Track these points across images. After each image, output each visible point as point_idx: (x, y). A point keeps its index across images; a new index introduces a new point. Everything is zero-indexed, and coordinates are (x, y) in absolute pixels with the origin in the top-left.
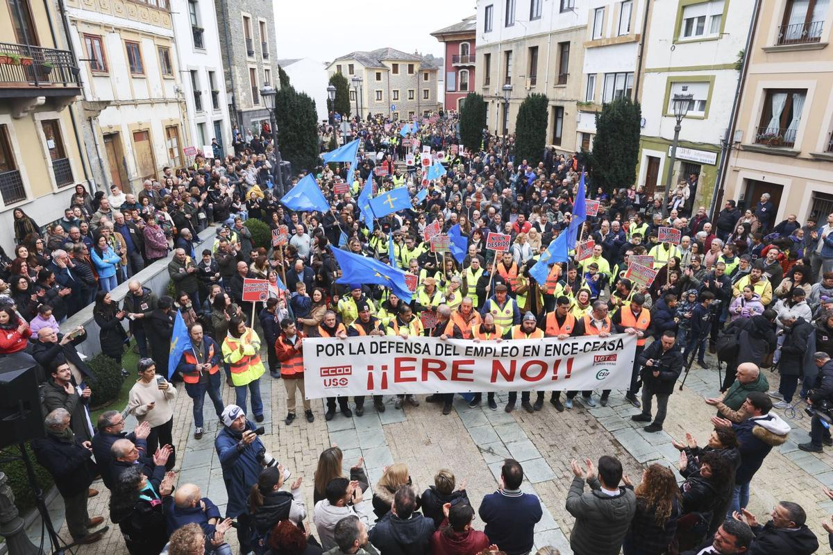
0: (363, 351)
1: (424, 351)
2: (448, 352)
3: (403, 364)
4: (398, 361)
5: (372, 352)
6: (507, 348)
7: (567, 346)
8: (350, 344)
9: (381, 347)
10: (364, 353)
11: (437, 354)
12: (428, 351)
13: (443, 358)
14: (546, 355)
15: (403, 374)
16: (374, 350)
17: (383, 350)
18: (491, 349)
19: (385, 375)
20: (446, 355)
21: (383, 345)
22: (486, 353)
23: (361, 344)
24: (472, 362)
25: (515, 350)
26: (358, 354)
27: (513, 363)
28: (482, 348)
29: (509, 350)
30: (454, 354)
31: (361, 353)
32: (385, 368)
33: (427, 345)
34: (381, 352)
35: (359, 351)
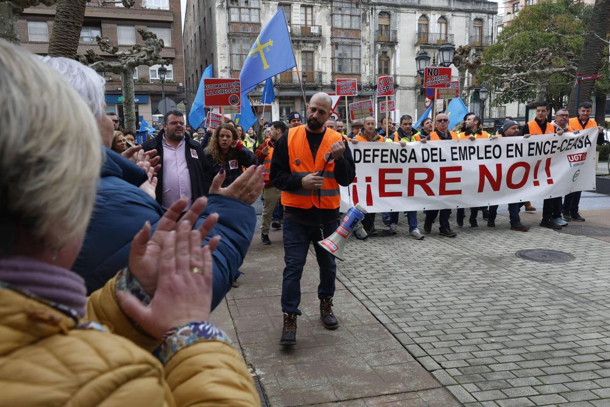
1: (411, 158)
2: (435, 158)
3: (388, 176)
4: (382, 172)
6: (490, 146)
7: (547, 144)
9: (365, 156)
11: (424, 161)
12: (415, 158)
13: (429, 165)
14: (529, 155)
15: (389, 188)
16: (357, 158)
17: (367, 159)
18: (473, 148)
19: (369, 187)
20: (433, 161)
21: (367, 153)
22: (471, 154)
24: (459, 169)
25: (497, 148)
27: (499, 167)
28: (465, 148)
29: (491, 149)
30: (441, 160)
32: (368, 179)
33: (413, 151)
34: (365, 162)
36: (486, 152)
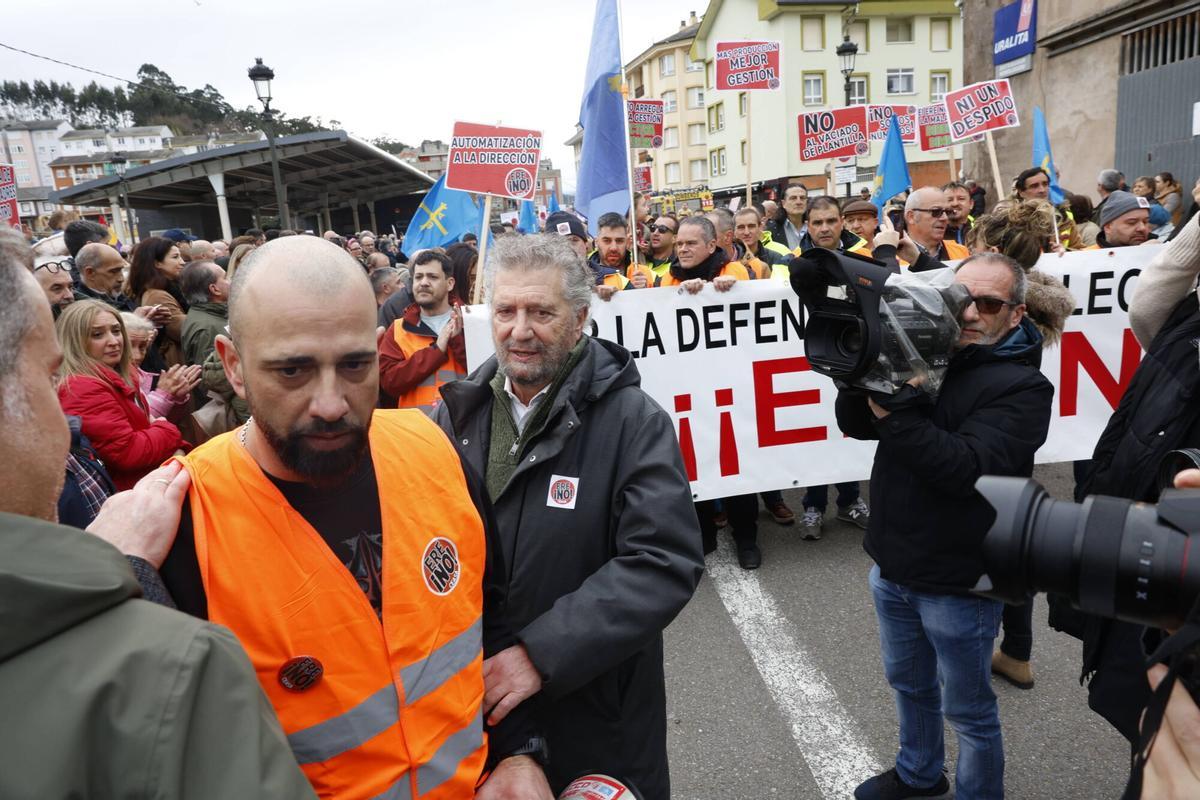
0: (657, 342)
3: (782, 383)
4: (764, 372)
5: (683, 348)
6: (1109, 275)
8: (619, 319)
9: (709, 326)
10: (662, 352)
15: (786, 418)
16: (688, 339)
17: (716, 336)
19: (726, 420)
21: (713, 317)
23: (650, 318)
26: (644, 355)
29: (1112, 284)
31: (653, 350)
32: (724, 397)
34: (710, 345)
35: (647, 343)
36: (1094, 292)
